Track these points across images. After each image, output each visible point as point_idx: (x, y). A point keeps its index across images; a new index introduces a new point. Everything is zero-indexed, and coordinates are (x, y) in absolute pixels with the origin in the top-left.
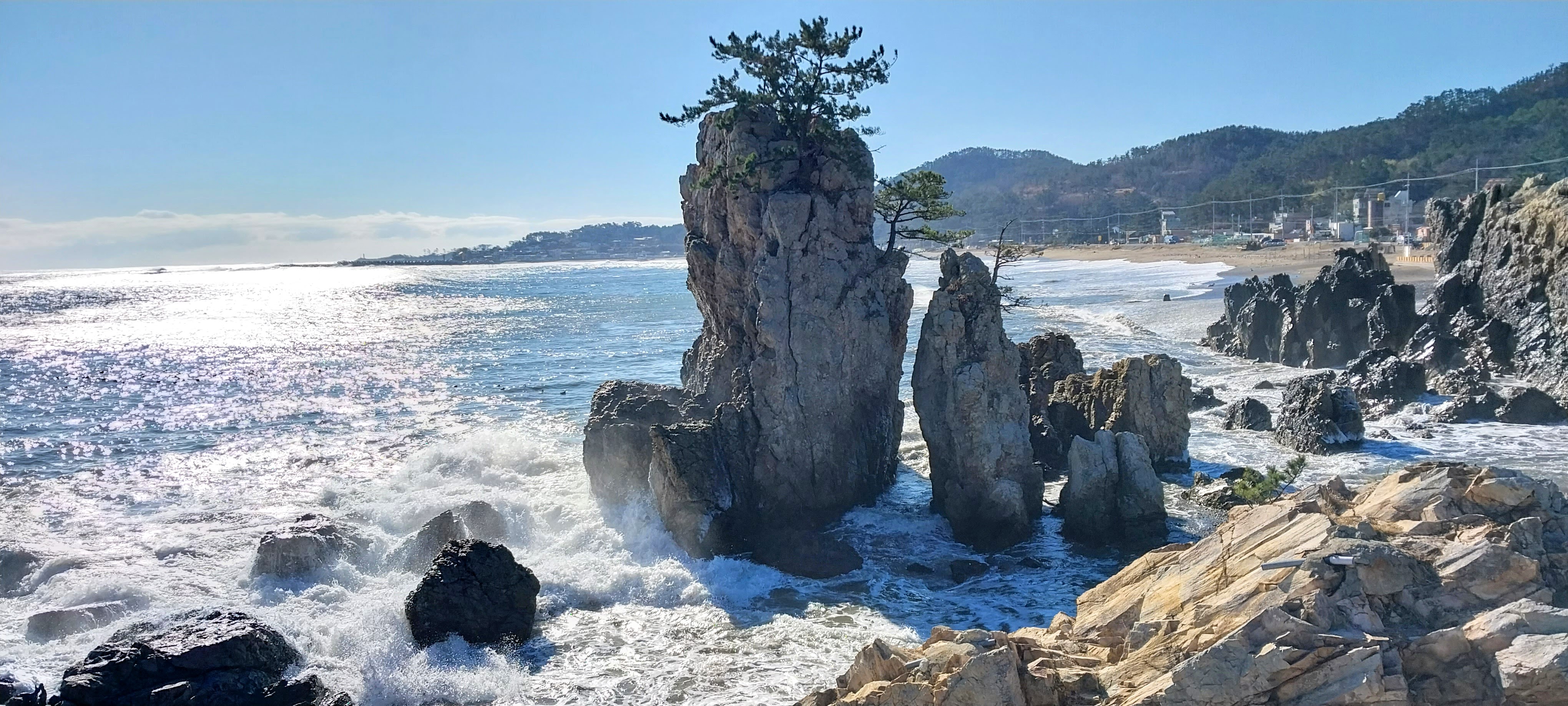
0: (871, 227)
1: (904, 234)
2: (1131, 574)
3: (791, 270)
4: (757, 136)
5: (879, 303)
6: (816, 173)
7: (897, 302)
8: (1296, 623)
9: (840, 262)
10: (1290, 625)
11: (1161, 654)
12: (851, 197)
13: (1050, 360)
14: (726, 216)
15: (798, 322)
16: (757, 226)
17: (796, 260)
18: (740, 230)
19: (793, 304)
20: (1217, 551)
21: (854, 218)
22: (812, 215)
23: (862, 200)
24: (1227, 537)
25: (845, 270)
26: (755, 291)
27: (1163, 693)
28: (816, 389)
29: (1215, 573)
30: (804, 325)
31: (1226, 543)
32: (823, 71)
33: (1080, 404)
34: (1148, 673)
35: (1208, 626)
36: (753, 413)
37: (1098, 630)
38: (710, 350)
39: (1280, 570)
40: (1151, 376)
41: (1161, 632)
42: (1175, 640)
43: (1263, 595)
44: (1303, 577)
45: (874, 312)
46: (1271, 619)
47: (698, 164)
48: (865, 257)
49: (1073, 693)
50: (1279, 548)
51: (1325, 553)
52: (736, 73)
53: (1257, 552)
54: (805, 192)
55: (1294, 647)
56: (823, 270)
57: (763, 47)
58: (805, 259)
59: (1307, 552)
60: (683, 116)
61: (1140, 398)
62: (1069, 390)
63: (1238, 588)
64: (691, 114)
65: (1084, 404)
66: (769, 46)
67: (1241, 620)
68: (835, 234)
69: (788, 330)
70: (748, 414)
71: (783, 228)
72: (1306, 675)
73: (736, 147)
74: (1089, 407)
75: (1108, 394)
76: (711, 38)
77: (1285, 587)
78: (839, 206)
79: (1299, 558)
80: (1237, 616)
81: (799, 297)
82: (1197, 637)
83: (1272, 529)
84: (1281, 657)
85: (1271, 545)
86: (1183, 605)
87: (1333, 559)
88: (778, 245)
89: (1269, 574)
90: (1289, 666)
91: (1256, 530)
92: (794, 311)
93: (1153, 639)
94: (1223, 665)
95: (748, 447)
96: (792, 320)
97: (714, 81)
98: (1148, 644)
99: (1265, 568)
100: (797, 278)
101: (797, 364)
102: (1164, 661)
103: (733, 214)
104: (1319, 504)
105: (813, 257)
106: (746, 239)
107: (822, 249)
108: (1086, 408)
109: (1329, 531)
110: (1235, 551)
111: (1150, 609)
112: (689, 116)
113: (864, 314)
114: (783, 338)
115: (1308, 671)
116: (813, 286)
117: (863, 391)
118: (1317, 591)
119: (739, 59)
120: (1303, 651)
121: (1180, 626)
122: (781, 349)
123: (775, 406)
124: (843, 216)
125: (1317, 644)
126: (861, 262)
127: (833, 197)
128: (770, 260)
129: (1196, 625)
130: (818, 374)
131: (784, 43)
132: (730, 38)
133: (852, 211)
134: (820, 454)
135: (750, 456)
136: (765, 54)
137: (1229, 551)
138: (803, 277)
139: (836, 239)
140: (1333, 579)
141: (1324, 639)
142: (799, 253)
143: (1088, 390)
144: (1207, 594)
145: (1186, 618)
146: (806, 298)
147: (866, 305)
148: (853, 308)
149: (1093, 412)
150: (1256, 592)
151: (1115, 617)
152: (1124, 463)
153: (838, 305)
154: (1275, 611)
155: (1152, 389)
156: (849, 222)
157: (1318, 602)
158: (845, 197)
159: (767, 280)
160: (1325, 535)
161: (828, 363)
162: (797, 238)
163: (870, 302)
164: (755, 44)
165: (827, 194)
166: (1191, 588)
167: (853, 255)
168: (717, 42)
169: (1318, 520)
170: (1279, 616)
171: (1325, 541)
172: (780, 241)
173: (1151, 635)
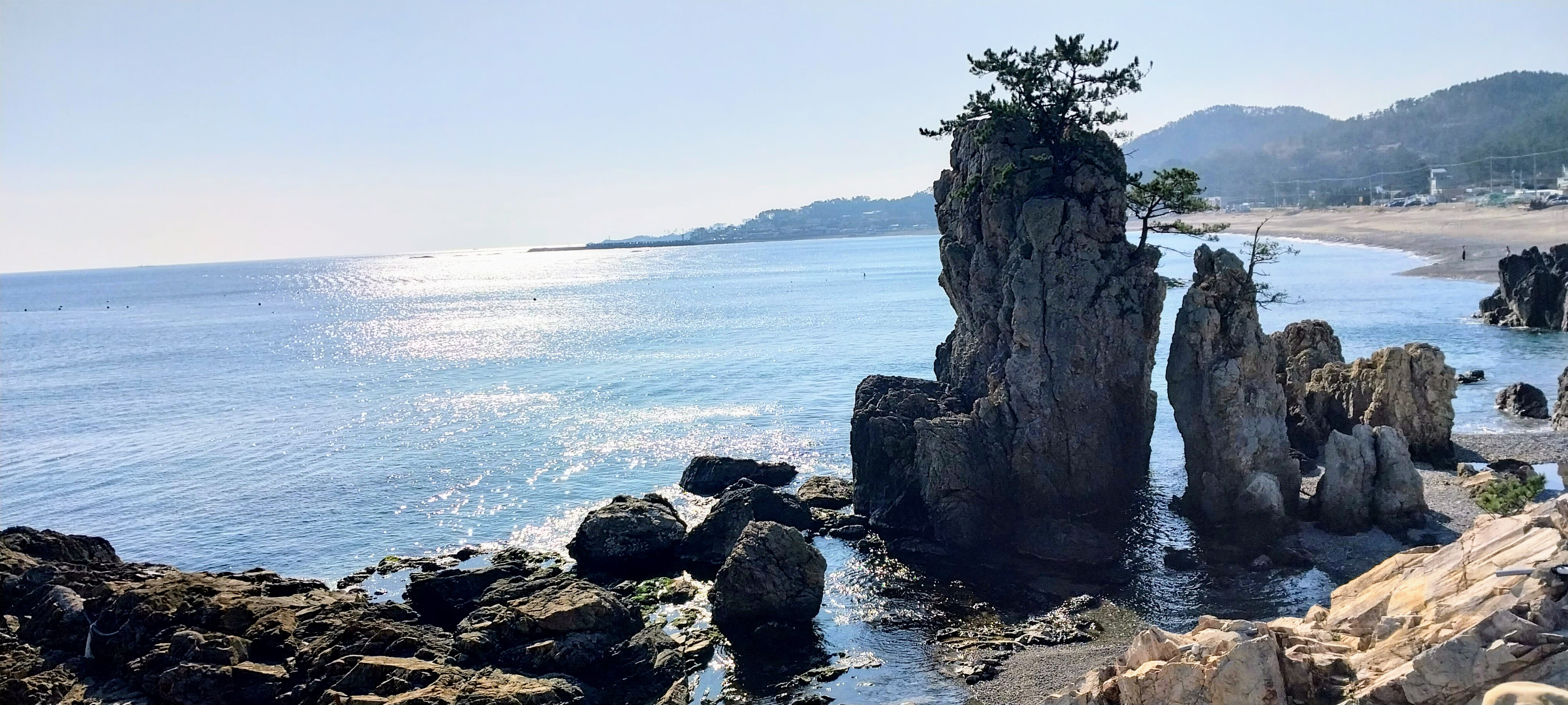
0: (1124, 226)
1: (1156, 229)
2: (1382, 573)
3: (1045, 271)
4: (1011, 145)
5: (1133, 301)
6: (1069, 178)
7: (1149, 296)
8: (1523, 623)
9: (1093, 262)
10: (1518, 625)
11: (1405, 645)
12: (1103, 198)
13: (1306, 348)
14: (980, 219)
15: (1053, 322)
16: (1012, 231)
17: (1050, 262)
18: (994, 234)
19: (1048, 303)
20: (1458, 557)
21: (1107, 218)
22: (1065, 217)
23: (1116, 200)
24: (1467, 545)
25: (1098, 269)
26: (1010, 292)
27: (1405, 677)
28: (1071, 383)
29: (1456, 576)
30: (1058, 323)
31: (1466, 550)
32: (1076, 81)
33: (1338, 393)
34: (1395, 660)
35: (1447, 623)
36: (1010, 407)
37: (1350, 622)
38: (965, 345)
39: (1513, 577)
40: (1412, 367)
41: (1405, 626)
42: (1418, 633)
43: (1498, 598)
44: (1533, 584)
45: (1128, 310)
46: (1500, 619)
47: (952, 169)
48: (1118, 256)
49: (1326, 675)
50: (1515, 557)
51: (1553, 564)
52: (993, 88)
53: (1495, 559)
54: (1058, 197)
55: (1520, 643)
56: (1077, 270)
57: (1018, 61)
58: (1059, 261)
59: (1538, 562)
60: (941, 130)
61: (1399, 388)
62: (1327, 379)
63: (1476, 591)
64: (947, 127)
65: (1342, 394)
66: (1025, 60)
67: (1477, 619)
68: (1087, 236)
69: (1042, 329)
70: (1006, 408)
71: (1039, 232)
72: (1531, 667)
73: (992, 157)
74: (1348, 395)
75: (1368, 383)
76: (969, 56)
77: (1517, 593)
78: (1092, 208)
79: (1530, 567)
80: (1474, 615)
81: (1053, 297)
82: (1438, 631)
83: (1509, 540)
84: (1509, 652)
85: (1508, 555)
86: (1426, 604)
87: (1560, 570)
88: (1033, 248)
89: (1504, 580)
90: (1515, 659)
91: (1494, 540)
92: (1049, 311)
93: (1398, 632)
94: (1458, 656)
95: (1005, 438)
96: (1047, 319)
97: (971, 96)
98: (1393, 635)
99: (1499, 575)
100: (1050, 279)
101: (1051, 361)
102: (1408, 651)
103: (987, 219)
104: (1553, 519)
105: (1067, 259)
106: (999, 241)
107: (1076, 251)
108: (1344, 397)
109: (1559, 544)
110: (1475, 558)
111: (1397, 606)
112: (946, 129)
113: (1118, 312)
114: (1038, 336)
115: (1532, 664)
116: (1067, 288)
117: (1117, 385)
118: (1543, 597)
119: (996, 74)
120: (1530, 647)
121: (1422, 621)
122: (1035, 345)
123: (1031, 400)
124: (1096, 217)
125: (1541, 641)
126: (1114, 262)
127: (1086, 200)
128: (1025, 264)
129: (1437, 621)
130: (1073, 370)
131: (1039, 57)
132: (985, 54)
133: (1105, 211)
134: (1076, 446)
135: (1008, 447)
136: (1020, 68)
137: (1469, 558)
138: (1057, 278)
139: (1089, 239)
140: (1561, 586)
141: (1548, 638)
142: (1053, 255)
143: (1346, 379)
144: (1448, 594)
145: (1428, 615)
146: (1061, 297)
147: (1120, 302)
148: (1108, 308)
149: (1351, 402)
150: (1492, 595)
151: (1365, 611)
152: (1382, 456)
153: (1092, 305)
154: (1504, 613)
155: (1413, 379)
156: (1102, 223)
157: (1544, 606)
158: (1099, 200)
159: (1023, 282)
160: (1556, 547)
161: (1082, 359)
162: (1050, 241)
163: (1124, 300)
164: (1011, 58)
165: (1079, 197)
166: (1434, 589)
167: (1106, 254)
168: (974, 59)
169: (1550, 534)
170: (1507, 616)
171: (1555, 553)
172: (1034, 245)
173: (1396, 628)
